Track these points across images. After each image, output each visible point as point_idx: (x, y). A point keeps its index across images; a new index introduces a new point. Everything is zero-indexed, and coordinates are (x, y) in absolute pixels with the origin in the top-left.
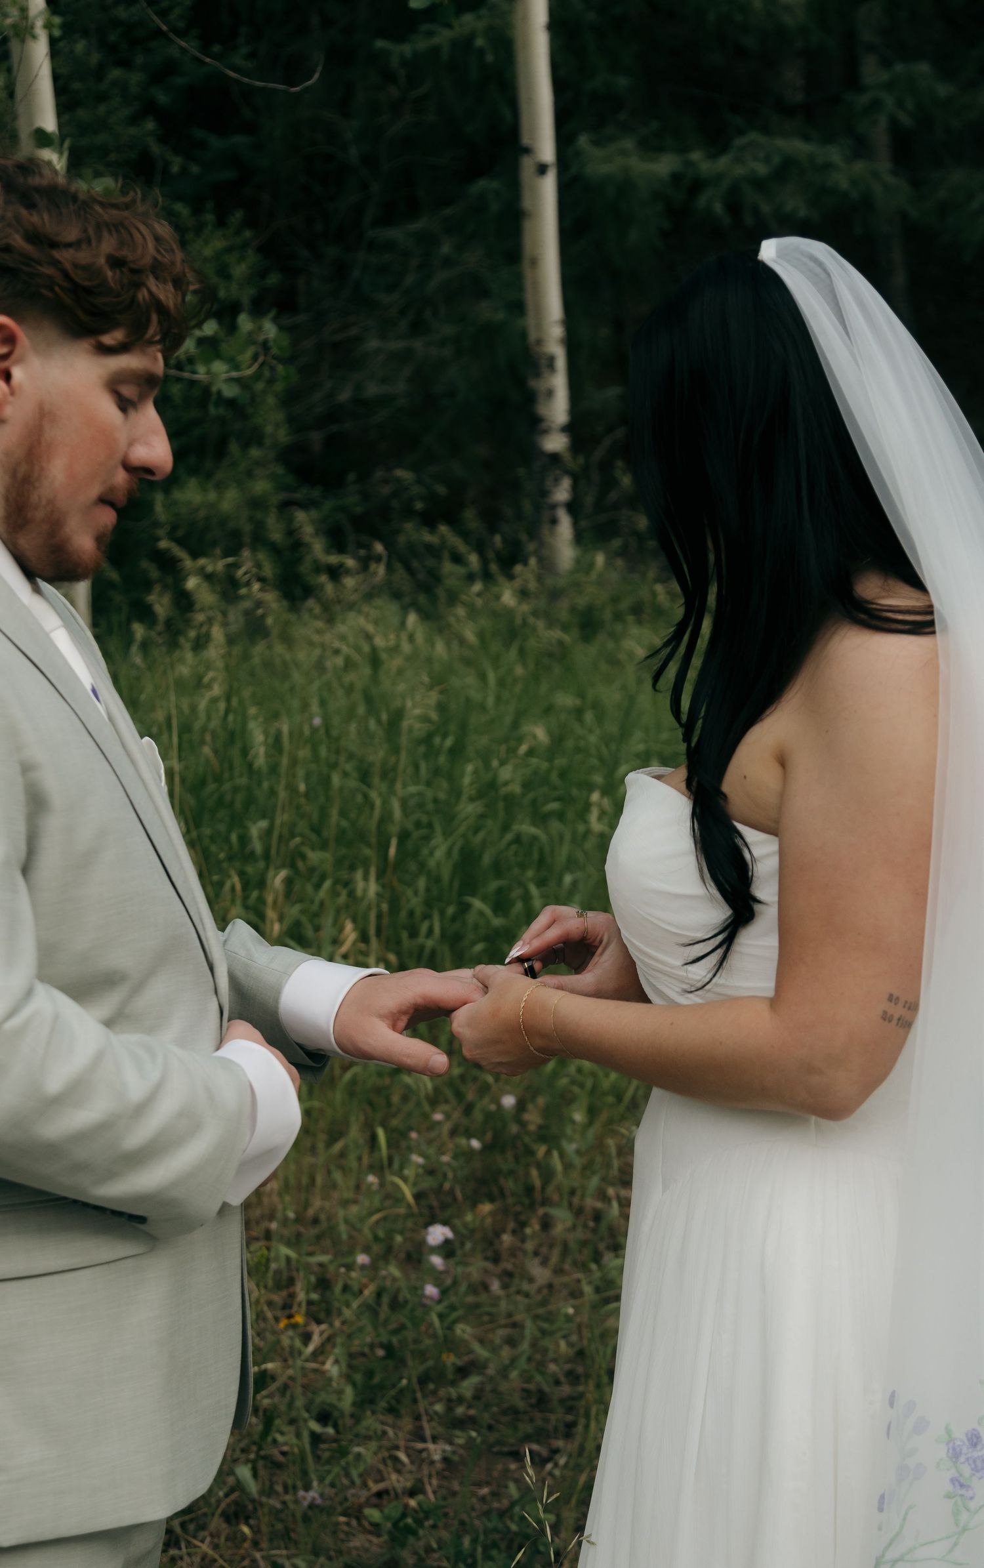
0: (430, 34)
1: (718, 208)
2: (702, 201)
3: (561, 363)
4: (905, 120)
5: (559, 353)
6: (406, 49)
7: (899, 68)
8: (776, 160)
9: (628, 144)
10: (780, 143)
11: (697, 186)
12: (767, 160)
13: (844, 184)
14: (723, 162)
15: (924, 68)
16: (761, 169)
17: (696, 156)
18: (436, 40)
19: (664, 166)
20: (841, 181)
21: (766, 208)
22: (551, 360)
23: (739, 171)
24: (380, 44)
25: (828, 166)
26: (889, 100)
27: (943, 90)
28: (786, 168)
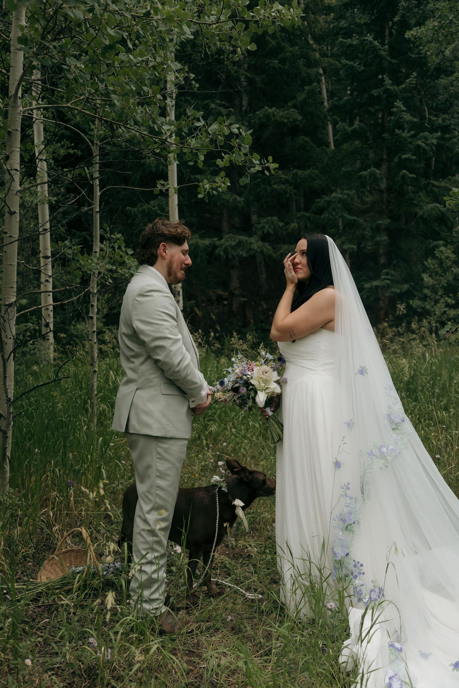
0: (142, 206)
1: (222, 253)
2: (217, 251)
3: (181, 293)
4: (272, 232)
5: (181, 291)
6: (136, 209)
7: (269, 218)
8: (237, 241)
9: (197, 236)
10: (238, 237)
11: (215, 247)
12: (235, 241)
13: (256, 248)
14: (222, 241)
15: (276, 218)
16: (233, 243)
17: (216, 239)
18: (144, 208)
19: (207, 242)
20: (255, 246)
21: (235, 254)
22: (179, 292)
23: (227, 244)
24: (128, 208)
25: (251, 243)
26: (267, 227)
27: (281, 224)
28: (240, 244)
